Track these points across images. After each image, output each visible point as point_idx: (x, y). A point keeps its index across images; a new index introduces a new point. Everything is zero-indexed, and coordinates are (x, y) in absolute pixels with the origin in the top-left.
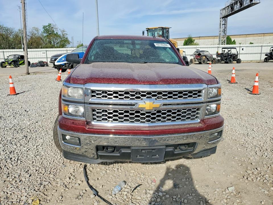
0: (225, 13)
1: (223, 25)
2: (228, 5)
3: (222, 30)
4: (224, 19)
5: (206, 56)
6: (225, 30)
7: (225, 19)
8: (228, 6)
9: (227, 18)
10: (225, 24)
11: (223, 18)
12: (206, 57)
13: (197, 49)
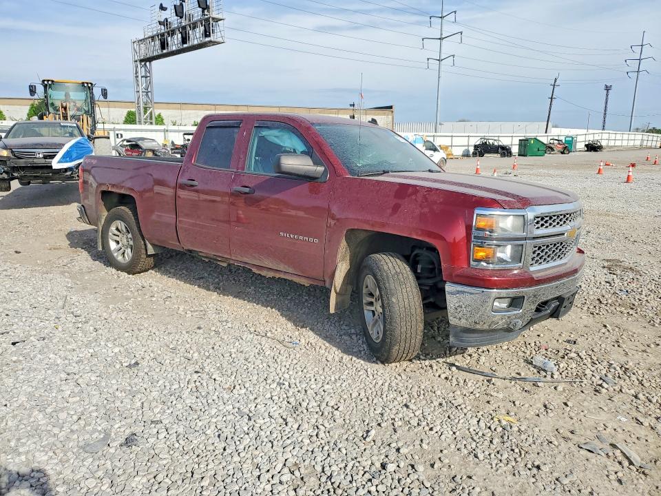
0: (144, 52)
1: (142, 77)
2: (150, 34)
3: (141, 89)
4: (143, 63)
5: (153, 151)
6: (149, 90)
7: (145, 64)
8: (153, 38)
9: (150, 62)
10: (146, 77)
11: (141, 61)
12: (154, 153)
13: (117, 132)
